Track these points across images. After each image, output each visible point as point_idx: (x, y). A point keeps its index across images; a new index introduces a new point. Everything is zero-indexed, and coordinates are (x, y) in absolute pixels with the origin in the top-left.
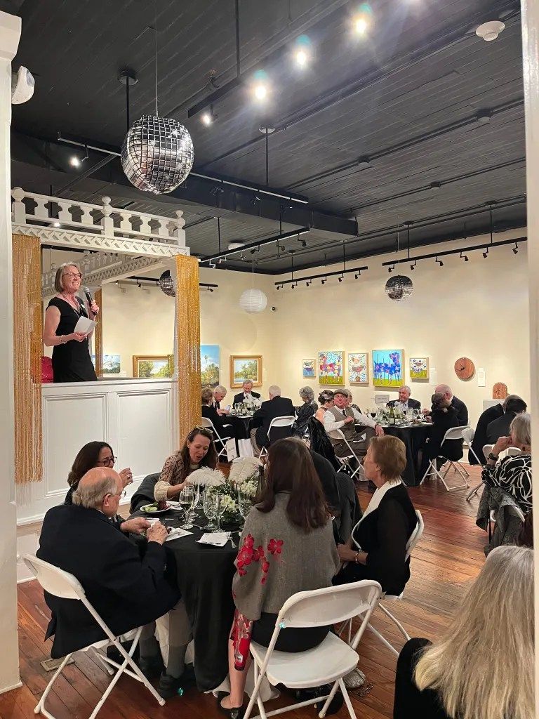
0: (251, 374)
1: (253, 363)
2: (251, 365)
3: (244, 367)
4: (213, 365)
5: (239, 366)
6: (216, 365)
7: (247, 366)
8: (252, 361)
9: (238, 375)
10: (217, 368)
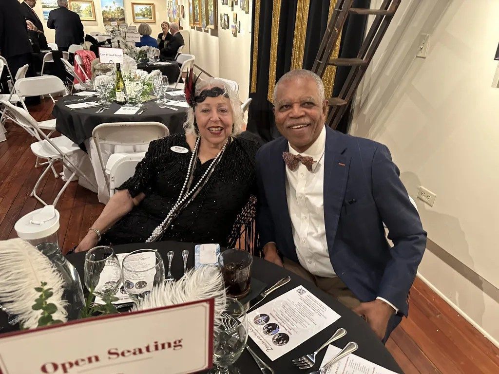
0: (147, 14)
1: (148, 8)
2: (147, 9)
3: (141, 10)
4: (119, 8)
5: (138, 9)
6: (122, 8)
7: (144, 10)
8: (148, 7)
9: (137, 15)
10: (122, 9)
